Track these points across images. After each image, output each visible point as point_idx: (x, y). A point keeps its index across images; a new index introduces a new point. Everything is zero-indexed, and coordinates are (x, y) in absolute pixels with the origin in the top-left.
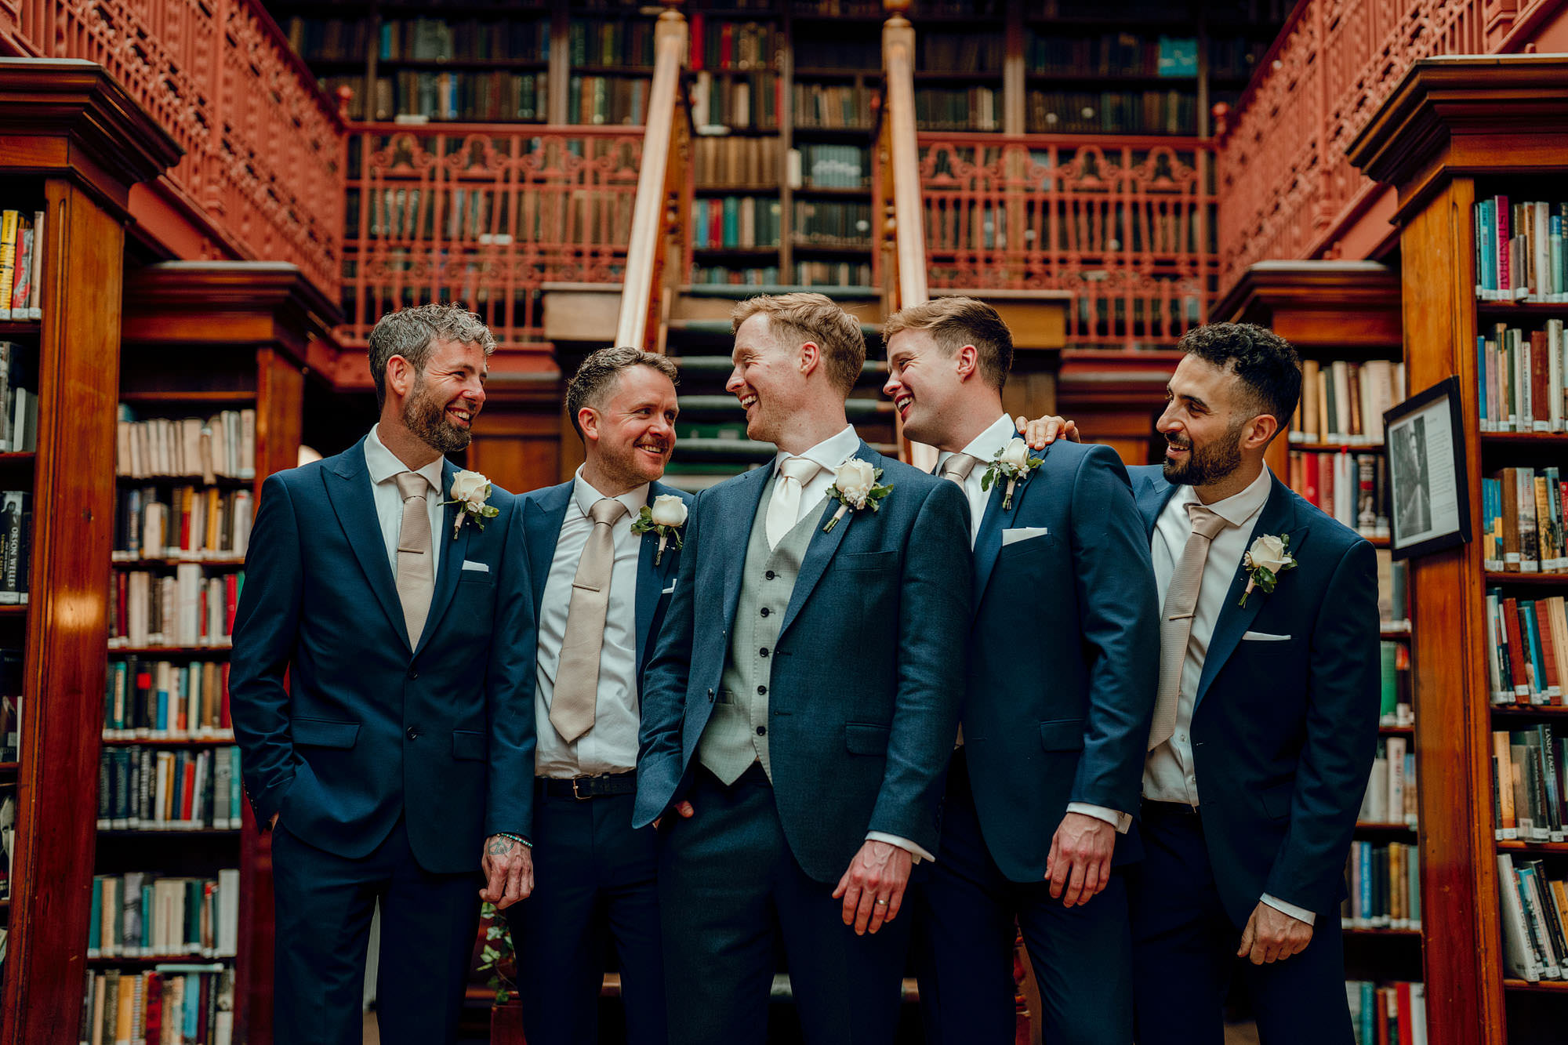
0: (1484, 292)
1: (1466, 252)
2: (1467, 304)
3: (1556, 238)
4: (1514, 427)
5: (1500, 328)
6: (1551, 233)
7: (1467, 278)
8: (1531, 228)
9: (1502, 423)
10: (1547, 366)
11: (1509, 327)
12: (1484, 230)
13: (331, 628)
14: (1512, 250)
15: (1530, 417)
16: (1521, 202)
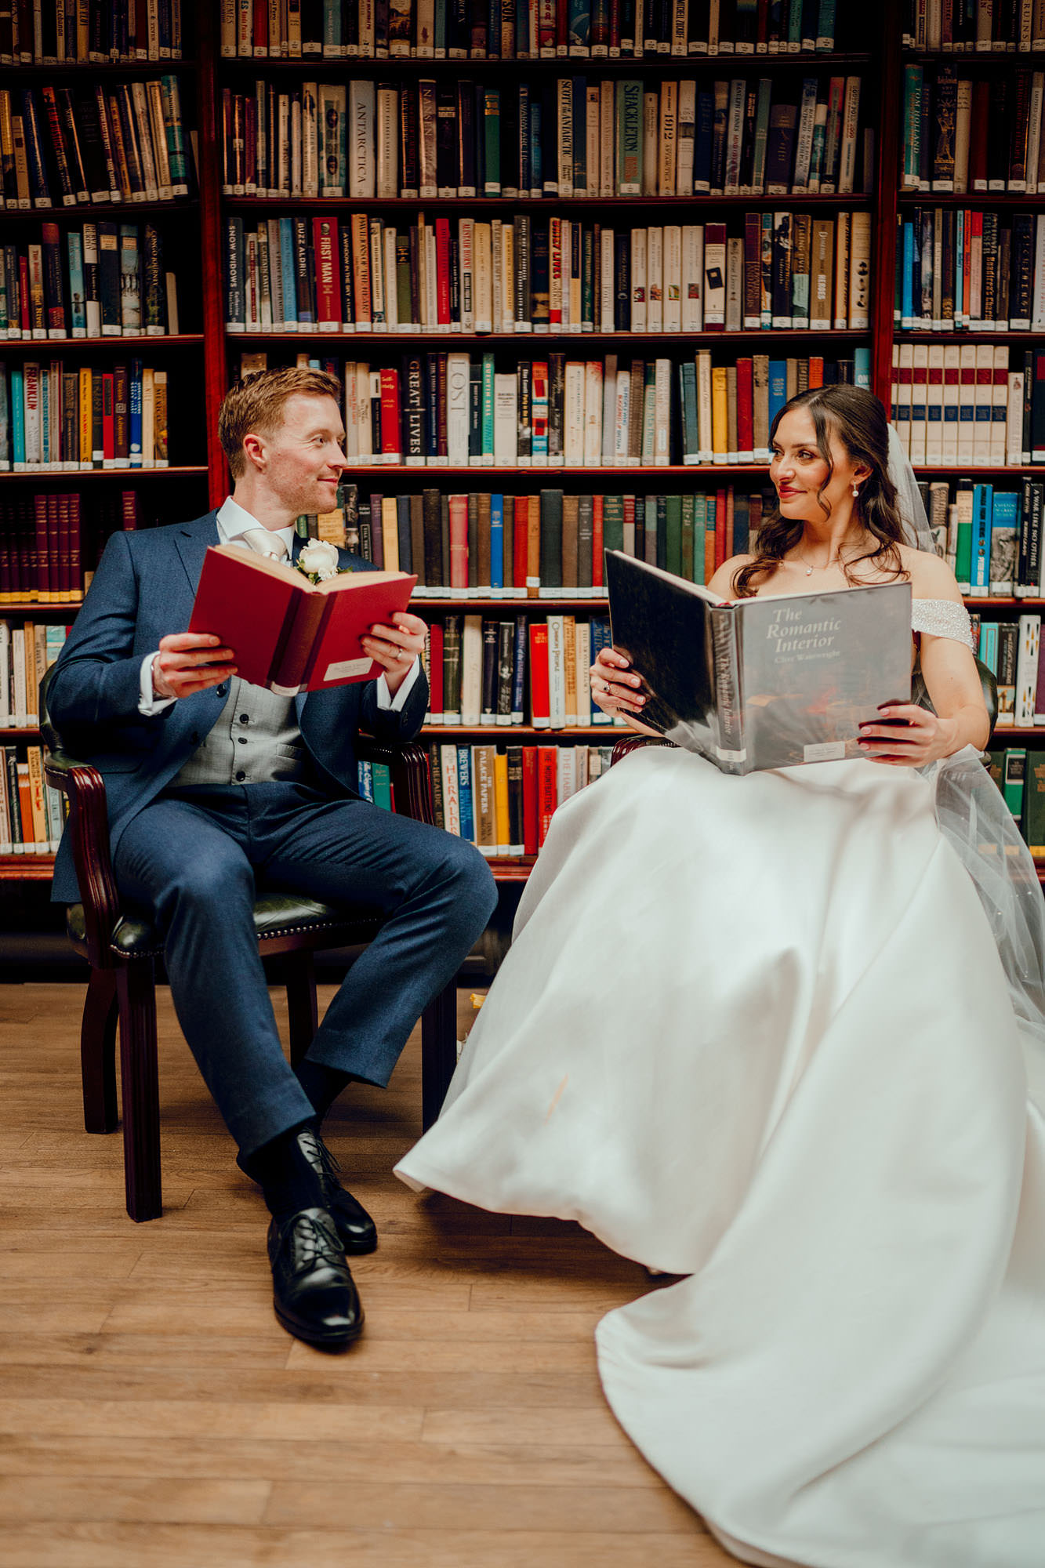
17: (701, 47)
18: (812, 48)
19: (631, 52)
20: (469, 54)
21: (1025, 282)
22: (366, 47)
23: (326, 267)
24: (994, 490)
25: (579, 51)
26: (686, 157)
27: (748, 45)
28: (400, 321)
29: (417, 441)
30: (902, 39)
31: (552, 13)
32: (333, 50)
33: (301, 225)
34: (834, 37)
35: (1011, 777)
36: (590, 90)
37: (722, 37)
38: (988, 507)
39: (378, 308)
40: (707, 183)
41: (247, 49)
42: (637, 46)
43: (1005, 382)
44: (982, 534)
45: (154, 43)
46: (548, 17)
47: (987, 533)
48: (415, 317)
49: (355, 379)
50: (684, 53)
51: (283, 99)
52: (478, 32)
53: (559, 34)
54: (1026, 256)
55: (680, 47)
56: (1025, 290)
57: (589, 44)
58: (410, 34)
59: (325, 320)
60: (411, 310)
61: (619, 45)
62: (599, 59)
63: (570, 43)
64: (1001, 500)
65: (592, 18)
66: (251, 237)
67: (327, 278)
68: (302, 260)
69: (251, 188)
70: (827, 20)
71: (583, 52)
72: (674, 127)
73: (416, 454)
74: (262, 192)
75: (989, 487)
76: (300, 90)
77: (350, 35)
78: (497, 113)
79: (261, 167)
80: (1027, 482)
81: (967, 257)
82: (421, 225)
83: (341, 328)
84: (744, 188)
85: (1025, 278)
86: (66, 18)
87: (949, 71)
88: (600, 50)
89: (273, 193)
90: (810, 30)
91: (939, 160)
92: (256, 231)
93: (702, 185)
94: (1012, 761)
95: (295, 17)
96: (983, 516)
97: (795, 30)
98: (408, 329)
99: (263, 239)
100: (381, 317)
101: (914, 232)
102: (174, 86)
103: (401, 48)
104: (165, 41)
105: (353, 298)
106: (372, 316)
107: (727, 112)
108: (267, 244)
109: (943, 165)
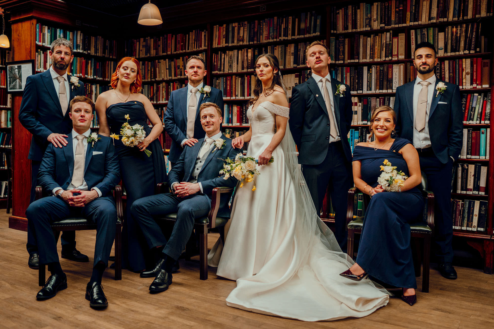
0: (37, 43)
1: (35, 34)
2: (35, 45)
3: (49, 34)
4: (41, 70)
5: (39, 50)
6: (48, 33)
7: (34, 39)
8: (45, 31)
9: (39, 69)
10: (47, 59)
11: (40, 50)
12: (38, 30)
13: (45, 110)
14: (42, 35)
15: (43, 69)
16: (43, 25)
17: (293, 37)
18: (315, 35)
19: (281, 39)
20: (254, 43)
21: (361, 82)
22: (235, 44)
23: (228, 86)
24: (355, 130)
25: (271, 40)
26: (292, 60)
27: (302, 36)
28: (240, 96)
29: (244, 120)
30: (331, 32)
31: (267, 34)
32: (230, 45)
33: (225, 78)
34: (320, 32)
35: (359, 200)
36: (275, 48)
37: (298, 35)
38: (353, 134)
39: (237, 94)
40: (296, 65)
41: (217, 46)
42: (282, 38)
43: (357, 105)
44: (352, 141)
45: (203, 46)
46: (266, 34)
47: (353, 140)
48: (244, 96)
49: (234, 108)
50: (290, 39)
51: (223, 54)
52: (255, 38)
53: (268, 38)
54: (361, 76)
55: (290, 38)
56: (361, 84)
57: (273, 39)
58: (243, 41)
59: (228, 97)
60: (243, 95)
61: (279, 38)
62: (275, 42)
63: (269, 39)
64: (356, 133)
65: (274, 33)
66: (217, 81)
67: (228, 89)
68: (225, 85)
69: (217, 72)
70: (318, 29)
71: (272, 41)
72: (290, 53)
73: (244, 123)
74: (219, 72)
75: (354, 130)
76: (226, 52)
77: (233, 42)
78: (257, 54)
79: (219, 68)
80: (360, 128)
81: (346, 77)
82: (245, 77)
83: (230, 98)
84: (304, 65)
85: (361, 81)
86: (191, 43)
87: (341, 37)
88: (275, 40)
89: (221, 72)
90: (315, 32)
91: (340, 57)
92: (218, 80)
93: (295, 65)
94: (360, 196)
95: (224, 39)
96: (352, 137)
97: (312, 32)
98: (242, 98)
99: (219, 81)
100: (238, 96)
101: (335, 73)
102: (204, 54)
103: (241, 43)
104: (205, 46)
105: (232, 92)
106: (236, 96)
107: (300, 49)
108: (220, 82)
109: (341, 57)
